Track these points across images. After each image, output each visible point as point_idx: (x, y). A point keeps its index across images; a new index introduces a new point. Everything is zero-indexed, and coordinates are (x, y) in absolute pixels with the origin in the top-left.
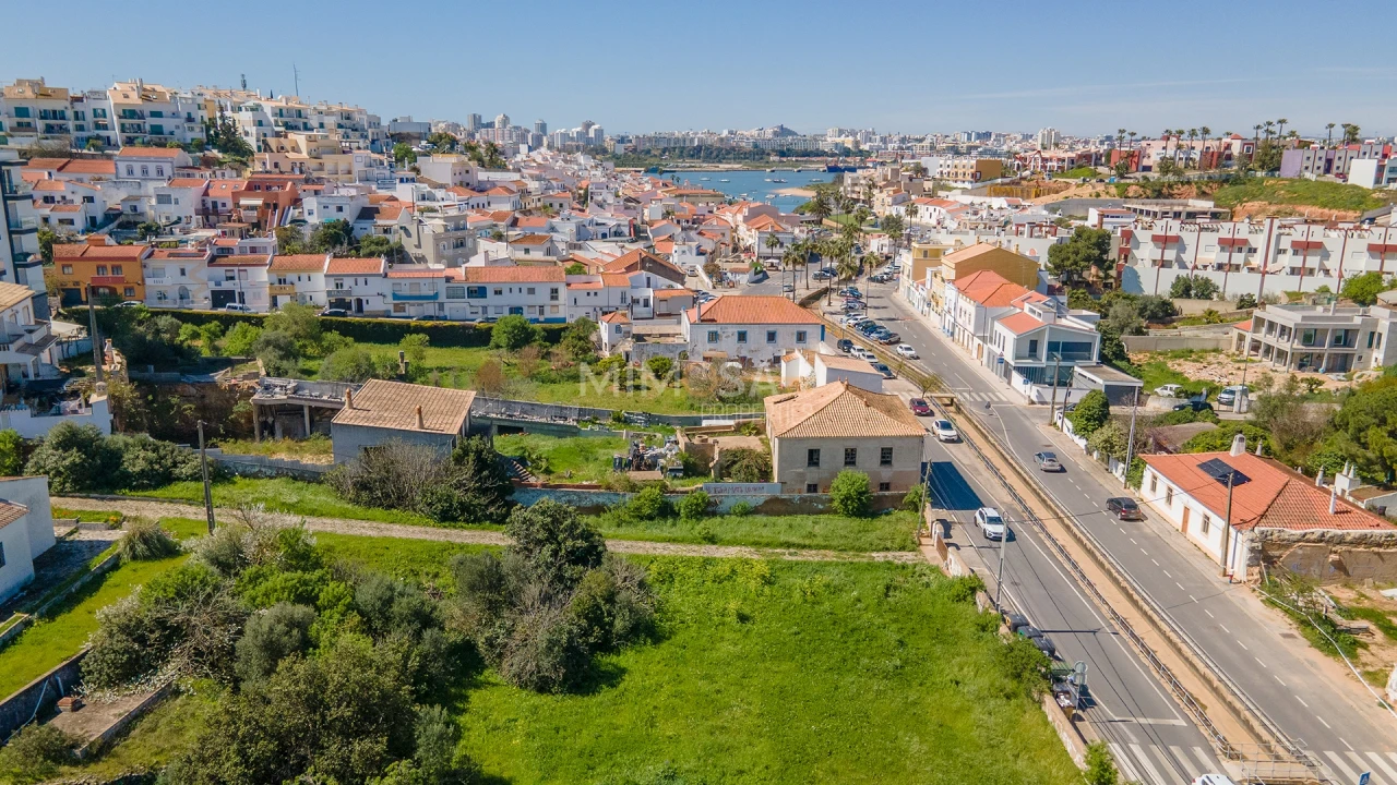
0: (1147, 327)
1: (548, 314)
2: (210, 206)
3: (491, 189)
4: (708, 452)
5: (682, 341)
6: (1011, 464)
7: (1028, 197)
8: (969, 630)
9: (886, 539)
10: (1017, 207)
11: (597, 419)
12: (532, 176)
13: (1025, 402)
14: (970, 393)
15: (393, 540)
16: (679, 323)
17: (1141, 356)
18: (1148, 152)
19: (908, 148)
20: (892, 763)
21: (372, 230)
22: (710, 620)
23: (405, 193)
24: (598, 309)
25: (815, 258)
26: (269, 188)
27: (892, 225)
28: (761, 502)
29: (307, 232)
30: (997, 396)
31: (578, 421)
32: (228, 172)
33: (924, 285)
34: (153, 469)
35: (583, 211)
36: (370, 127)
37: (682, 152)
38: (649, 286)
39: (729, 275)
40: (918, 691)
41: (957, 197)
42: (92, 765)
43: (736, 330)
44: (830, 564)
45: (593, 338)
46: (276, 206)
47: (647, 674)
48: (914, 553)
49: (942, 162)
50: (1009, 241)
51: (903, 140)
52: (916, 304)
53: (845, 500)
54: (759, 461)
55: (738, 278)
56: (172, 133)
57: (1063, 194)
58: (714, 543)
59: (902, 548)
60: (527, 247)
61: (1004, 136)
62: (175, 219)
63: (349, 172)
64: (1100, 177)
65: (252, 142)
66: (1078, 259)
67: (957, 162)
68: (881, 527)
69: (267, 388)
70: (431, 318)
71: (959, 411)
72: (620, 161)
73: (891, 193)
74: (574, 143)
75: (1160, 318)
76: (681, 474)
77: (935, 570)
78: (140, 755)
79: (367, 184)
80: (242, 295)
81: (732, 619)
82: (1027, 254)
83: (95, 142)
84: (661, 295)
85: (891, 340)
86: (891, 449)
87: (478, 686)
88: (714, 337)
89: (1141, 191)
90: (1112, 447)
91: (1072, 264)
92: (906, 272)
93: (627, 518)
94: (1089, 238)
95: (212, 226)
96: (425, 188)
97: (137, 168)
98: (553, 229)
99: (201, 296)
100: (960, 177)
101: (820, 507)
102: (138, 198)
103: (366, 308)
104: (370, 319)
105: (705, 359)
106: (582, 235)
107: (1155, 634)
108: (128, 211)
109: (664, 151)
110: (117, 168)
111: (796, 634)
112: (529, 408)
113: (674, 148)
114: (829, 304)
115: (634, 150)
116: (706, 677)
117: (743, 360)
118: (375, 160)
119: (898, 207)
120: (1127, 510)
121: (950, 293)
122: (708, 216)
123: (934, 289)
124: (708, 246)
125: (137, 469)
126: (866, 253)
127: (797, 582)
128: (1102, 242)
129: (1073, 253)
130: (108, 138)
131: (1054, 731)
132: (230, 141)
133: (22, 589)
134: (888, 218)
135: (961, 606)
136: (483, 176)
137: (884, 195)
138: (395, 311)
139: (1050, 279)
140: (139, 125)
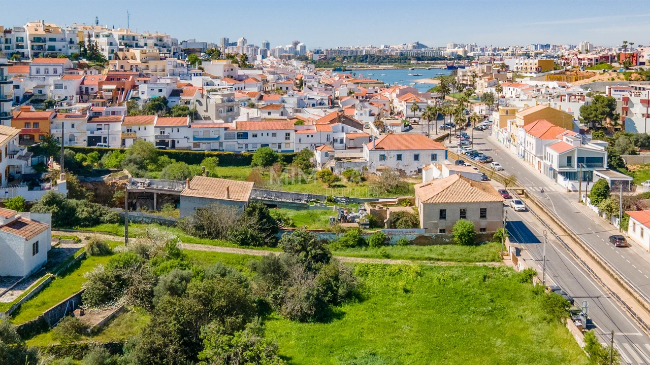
0: (640, 151)
1: (283, 148)
2: (84, 90)
3: (246, 79)
4: (383, 214)
5: (364, 161)
6: (556, 222)
7: (571, 81)
8: (529, 295)
9: (484, 256)
10: (564, 87)
11: (318, 200)
12: (269, 72)
13: (565, 191)
14: (532, 187)
15: (217, 253)
16: (362, 151)
17: (635, 167)
18: (642, 54)
19: (498, 55)
20: (487, 350)
21: (178, 102)
22: (389, 292)
23: (197, 82)
24: (313, 145)
25: (440, 117)
26: (119, 79)
27: (487, 98)
28: (414, 238)
29: (141, 104)
30: (549, 188)
31: (307, 201)
32: (94, 71)
33: (506, 129)
34: (91, 217)
35: (300, 91)
36: (172, 45)
37: (355, 59)
38: (343, 131)
39: (389, 127)
40: (501, 321)
41: (527, 82)
42: (95, 337)
43: (396, 153)
44: (453, 267)
45: (311, 160)
46: (123, 89)
47: (357, 315)
48: (500, 263)
49: (517, 62)
50: (555, 104)
51: (495, 50)
52: (502, 142)
53: (460, 237)
54: (412, 218)
55: (394, 129)
56: (60, 50)
57: (592, 79)
58: (389, 258)
59: (493, 260)
60: (269, 111)
61: (558, 47)
62: (64, 97)
63: (164, 70)
64: (614, 69)
65: (106, 54)
66: (597, 113)
67: (526, 61)
68: (482, 250)
69: (133, 183)
70: (216, 150)
71: (527, 196)
72: (318, 64)
73: (487, 80)
74: (287, 54)
75: (646, 146)
76: (368, 227)
77: (510, 269)
78: (115, 335)
79: (175, 77)
80: (105, 138)
81: (401, 291)
82: (567, 111)
83: (16, 55)
84: (350, 136)
85: (487, 160)
86: (486, 209)
87: (269, 319)
88: (383, 158)
89: (639, 76)
90: (612, 210)
91: (594, 117)
92: (496, 123)
93: (340, 247)
94: (603, 102)
95: (86, 101)
96: (209, 79)
97: (42, 69)
98: (283, 101)
99: (82, 139)
100: (529, 70)
101: (447, 240)
102: (43, 86)
103: (177, 145)
104: (182, 151)
105: (378, 170)
106: (301, 105)
107: (632, 299)
108: (37, 93)
109: (344, 58)
110: (30, 70)
111: (435, 297)
112: (280, 194)
113: (350, 57)
114: (450, 142)
115: (325, 58)
116: (388, 316)
117: (400, 171)
118: (179, 64)
119: (492, 88)
120: (620, 242)
121: (521, 133)
122: (375, 94)
123: (512, 132)
124: (376, 111)
125: (83, 216)
126: (471, 114)
127: (435, 275)
128: (611, 104)
129: (594, 110)
130: (23, 53)
131: (572, 335)
132: (94, 54)
133: (43, 266)
134: (485, 94)
135: (525, 284)
136: (241, 72)
137: (482, 81)
138: (194, 147)
139: (582, 126)
140: (42, 46)
